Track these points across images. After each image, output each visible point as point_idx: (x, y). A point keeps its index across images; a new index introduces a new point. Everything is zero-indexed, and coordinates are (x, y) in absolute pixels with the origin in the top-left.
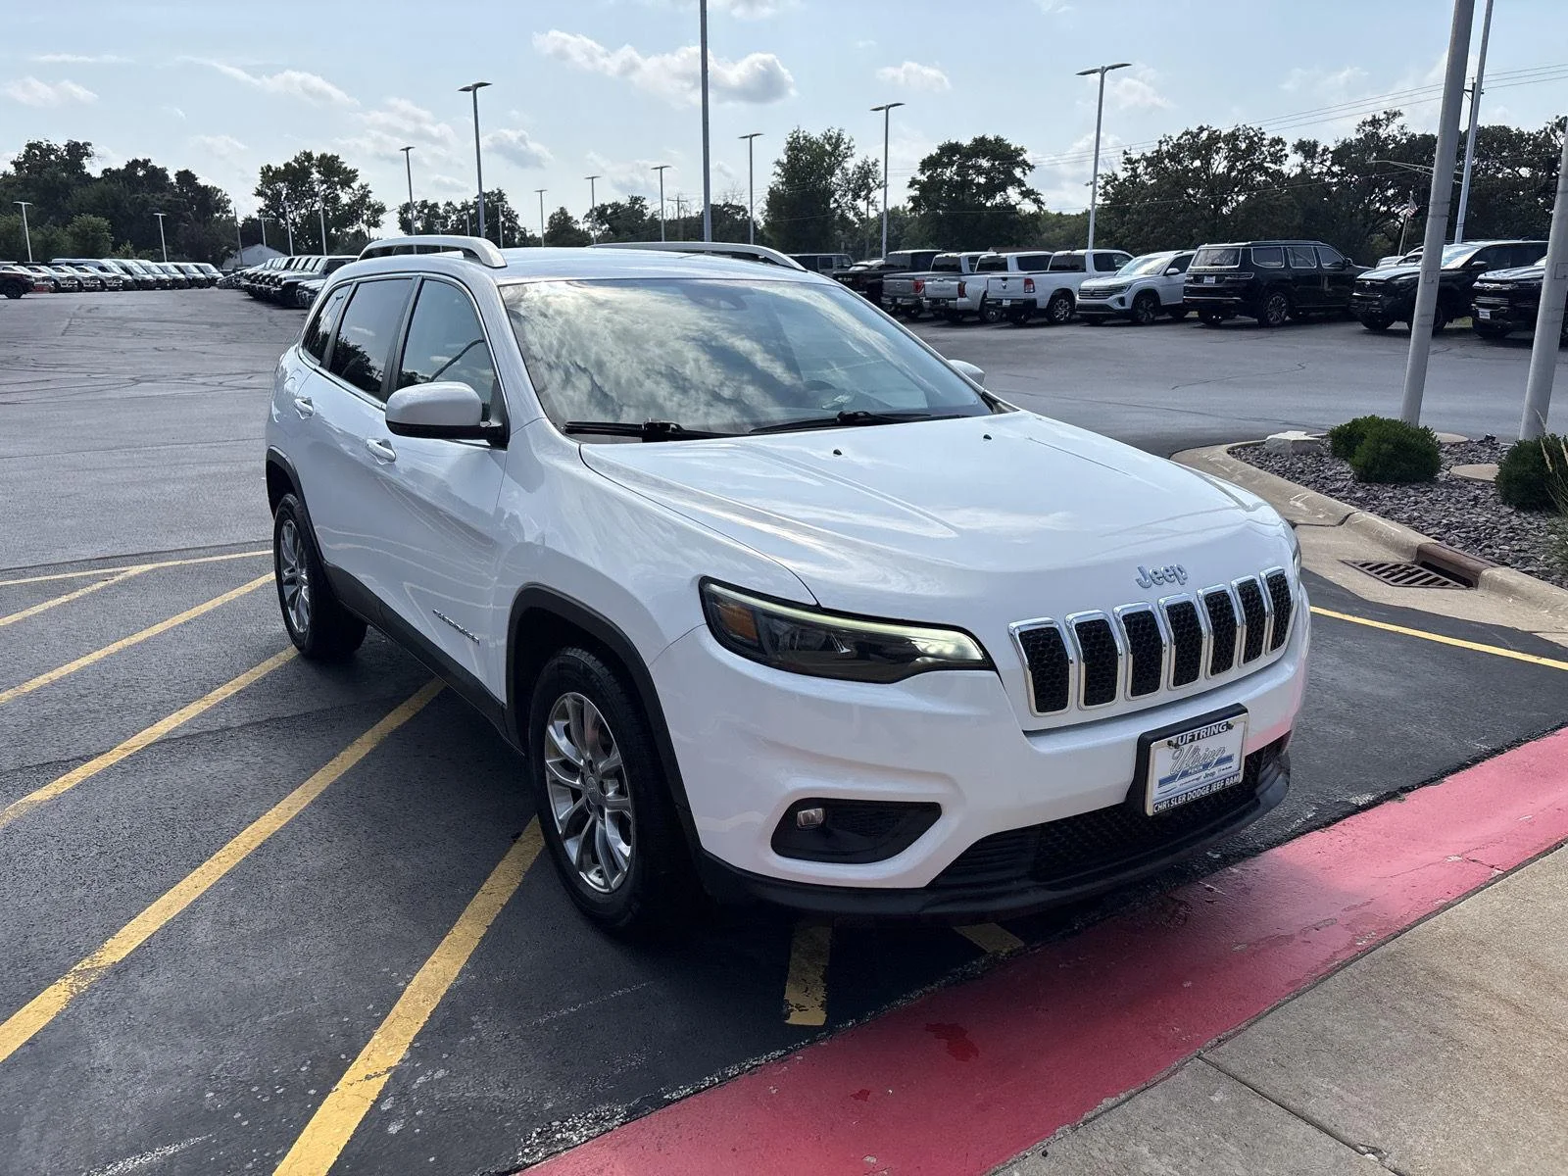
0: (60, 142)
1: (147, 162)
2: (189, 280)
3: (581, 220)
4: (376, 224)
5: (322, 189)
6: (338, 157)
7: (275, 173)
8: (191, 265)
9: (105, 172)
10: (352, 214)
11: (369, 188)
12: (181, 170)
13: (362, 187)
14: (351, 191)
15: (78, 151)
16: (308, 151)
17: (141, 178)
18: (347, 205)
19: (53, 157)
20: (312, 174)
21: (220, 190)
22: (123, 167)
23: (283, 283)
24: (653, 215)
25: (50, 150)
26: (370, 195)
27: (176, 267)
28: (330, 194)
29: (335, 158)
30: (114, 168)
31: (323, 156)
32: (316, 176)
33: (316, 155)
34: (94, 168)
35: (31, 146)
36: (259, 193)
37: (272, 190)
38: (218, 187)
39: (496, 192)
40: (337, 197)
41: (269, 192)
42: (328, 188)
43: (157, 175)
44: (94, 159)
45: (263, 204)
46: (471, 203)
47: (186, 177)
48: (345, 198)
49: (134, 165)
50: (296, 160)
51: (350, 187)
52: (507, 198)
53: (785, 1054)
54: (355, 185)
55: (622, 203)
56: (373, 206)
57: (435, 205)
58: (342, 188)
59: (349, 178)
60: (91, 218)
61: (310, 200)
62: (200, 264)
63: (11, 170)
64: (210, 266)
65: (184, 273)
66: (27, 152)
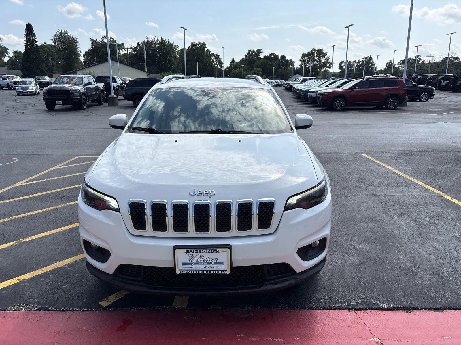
0: (255, 50)
1: (274, 53)
2: (277, 84)
3: (396, 64)
4: (330, 68)
5: (317, 58)
6: (322, 49)
7: (305, 55)
8: (278, 80)
9: (264, 57)
10: (324, 65)
11: (330, 58)
12: (282, 55)
13: (328, 57)
14: (325, 58)
15: (259, 51)
16: (314, 48)
17: (272, 58)
18: (323, 63)
19: (253, 53)
20: (314, 54)
21: (293, 60)
22: (268, 55)
23: (290, 85)
24: (423, 61)
25: (253, 51)
26: (330, 59)
27: (275, 81)
28: (319, 60)
29: (321, 50)
30: (266, 56)
31: (318, 49)
32: (316, 55)
33: (317, 49)
34: (262, 56)
35: (249, 51)
36: (300, 60)
37: (304, 59)
38: (292, 59)
39: (370, 56)
40: (321, 60)
41: (303, 60)
42: (318, 58)
43: (276, 57)
44: (262, 53)
45: (301, 63)
46: (361, 60)
47: (283, 57)
48: (323, 60)
49: (271, 54)
50: (311, 51)
51: (325, 57)
52: (372, 58)
53: (87, 310)
54: (326, 57)
55: (412, 58)
56: (330, 63)
57: (350, 62)
58: (322, 58)
59: (324, 55)
60: (257, 69)
61: (313, 62)
62: (281, 80)
63: (244, 57)
64: (283, 80)
65: (276, 82)
66: (248, 52)
